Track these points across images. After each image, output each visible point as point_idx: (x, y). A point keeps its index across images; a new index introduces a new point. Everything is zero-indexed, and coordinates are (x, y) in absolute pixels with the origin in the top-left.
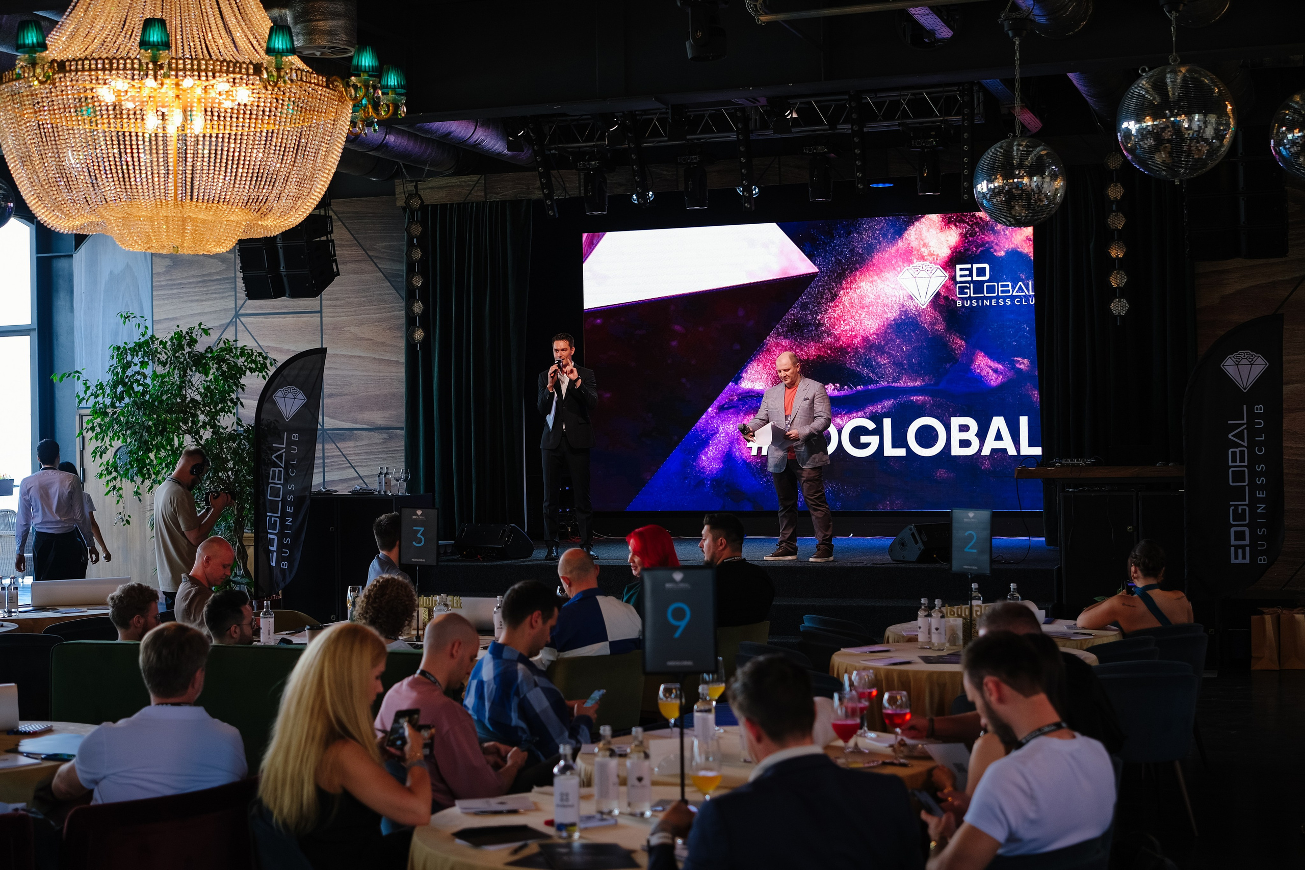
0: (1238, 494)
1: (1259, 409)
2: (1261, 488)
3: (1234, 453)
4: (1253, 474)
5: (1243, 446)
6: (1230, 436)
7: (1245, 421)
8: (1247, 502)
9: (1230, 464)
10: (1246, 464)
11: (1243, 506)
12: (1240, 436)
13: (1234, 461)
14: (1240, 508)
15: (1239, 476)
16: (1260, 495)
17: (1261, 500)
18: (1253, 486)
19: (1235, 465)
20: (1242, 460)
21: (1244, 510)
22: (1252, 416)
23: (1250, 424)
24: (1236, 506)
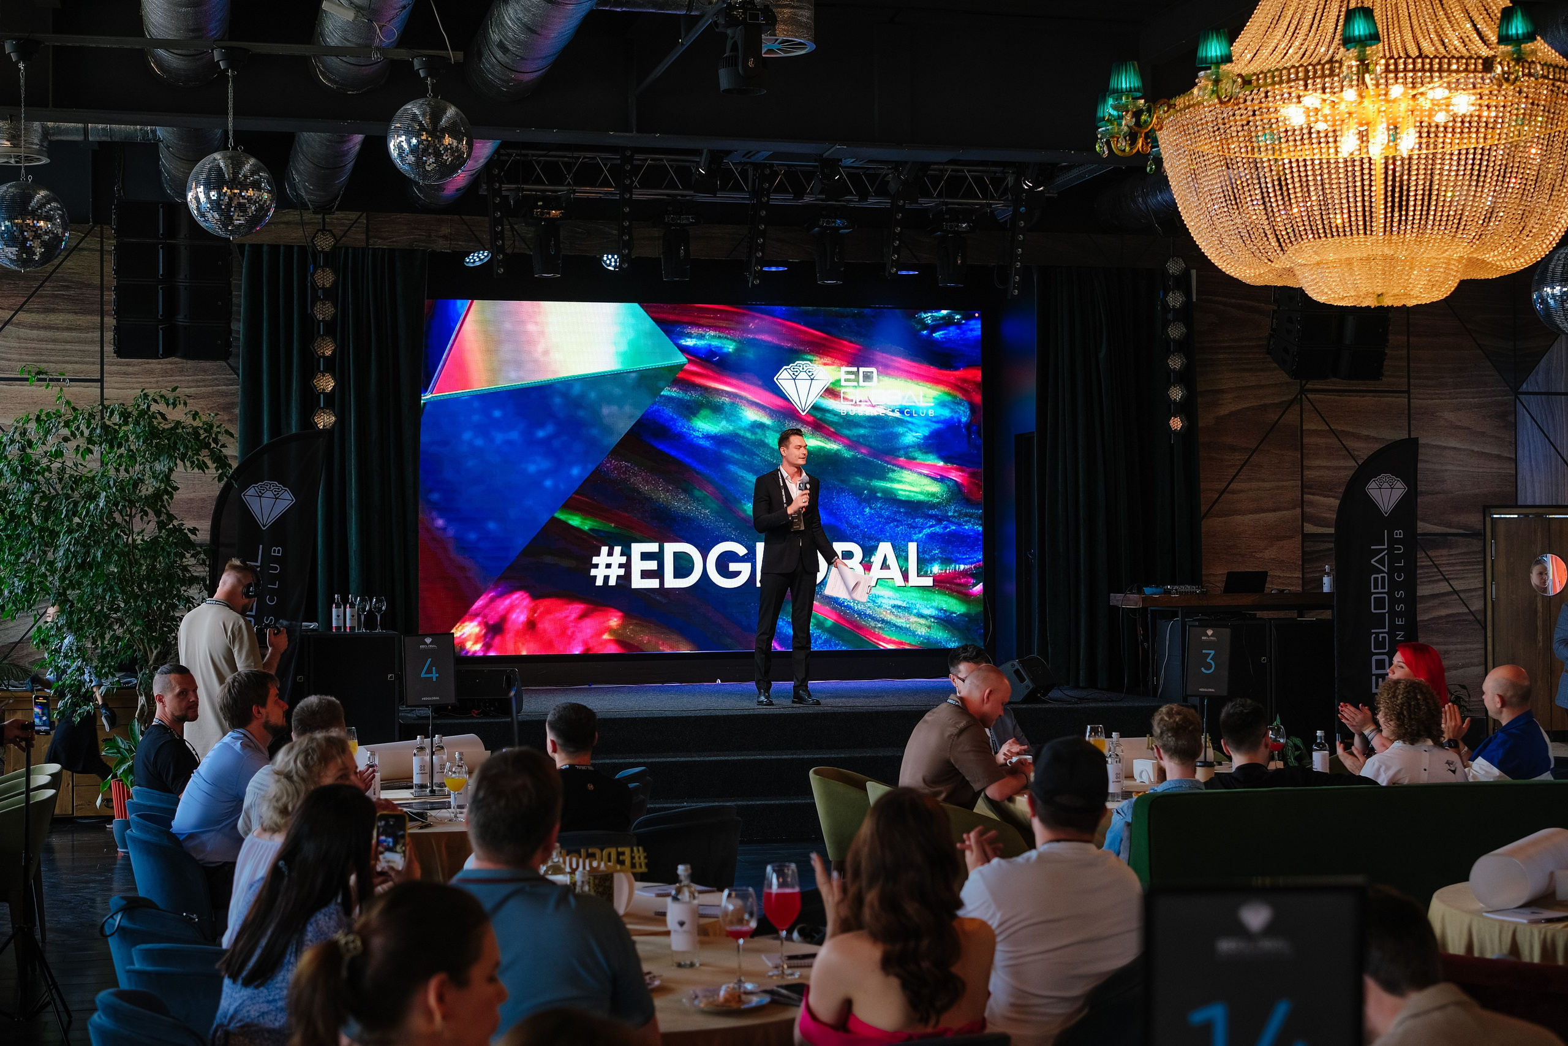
0: (1379, 621)
1: (1399, 534)
2: (1400, 615)
3: (1376, 579)
4: (1393, 601)
5: (1384, 572)
6: (1372, 562)
7: (1386, 547)
8: (1387, 630)
9: (1373, 590)
10: (1386, 590)
11: (1383, 633)
12: (1381, 561)
13: (1376, 587)
14: (1381, 635)
15: (1380, 603)
16: (1400, 622)
17: (1400, 628)
18: (1393, 614)
19: (1378, 591)
20: (1383, 587)
21: (1384, 638)
22: (1392, 541)
23: (1391, 549)
24: (1377, 634)
